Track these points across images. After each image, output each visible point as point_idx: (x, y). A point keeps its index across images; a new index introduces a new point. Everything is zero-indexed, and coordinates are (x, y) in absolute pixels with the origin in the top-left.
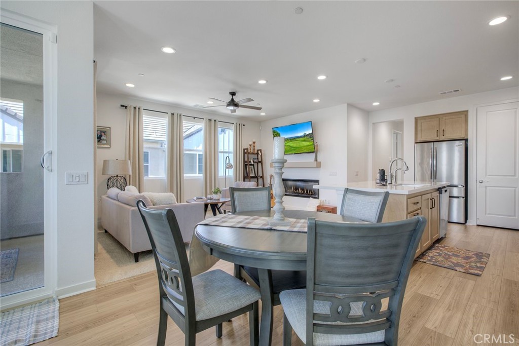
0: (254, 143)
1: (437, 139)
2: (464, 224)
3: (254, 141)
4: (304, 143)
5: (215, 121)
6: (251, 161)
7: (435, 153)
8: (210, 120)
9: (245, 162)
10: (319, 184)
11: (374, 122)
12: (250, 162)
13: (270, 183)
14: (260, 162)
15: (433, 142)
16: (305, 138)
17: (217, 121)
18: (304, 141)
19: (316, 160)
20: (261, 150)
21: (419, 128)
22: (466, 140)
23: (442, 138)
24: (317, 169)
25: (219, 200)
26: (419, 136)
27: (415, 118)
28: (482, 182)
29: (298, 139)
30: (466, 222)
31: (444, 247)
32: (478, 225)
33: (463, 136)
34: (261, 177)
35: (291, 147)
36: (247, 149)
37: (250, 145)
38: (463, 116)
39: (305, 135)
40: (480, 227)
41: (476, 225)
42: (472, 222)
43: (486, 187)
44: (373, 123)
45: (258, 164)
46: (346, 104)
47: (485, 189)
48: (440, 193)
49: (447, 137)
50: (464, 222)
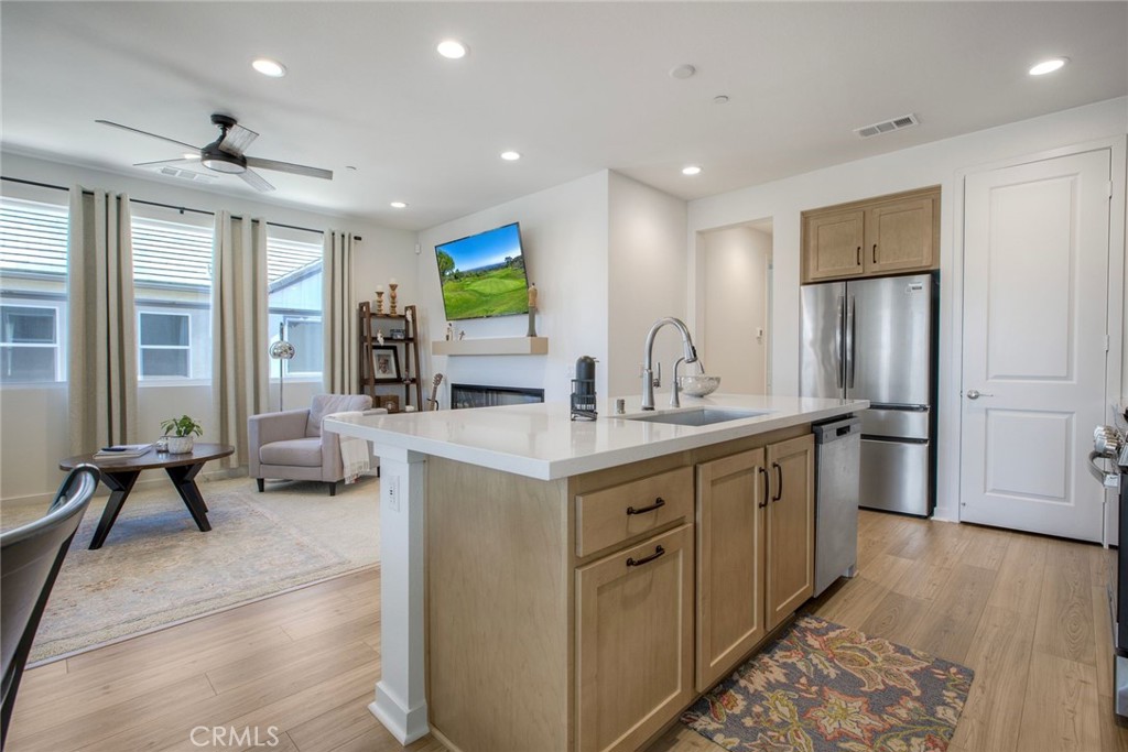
0: (393, 287)
1: (858, 271)
2: (925, 518)
3: (393, 282)
4: (507, 281)
5: (256, 222)
6: (379, 335)
7: (850, 315)
8: (237, 219)
9: (362, 338)
10: (542, 401)
11: (701, 229)
12: (375, 339)
13: (434, 396)
14: (411, 340)
15: (846, 280)
16: (509, 270)
17: (262, 223)
18: (507, 277)
19: (532, 334)
20: (412, 308)
21: (812, 243)
22: (935, 276)
23: (872, 269)
24: (535, 358)
25: (189, 453)
26: (812, 264)
27: (803, 214)
28: (976, 397)
29: (494, 273)
30: (931, 512)
31: (828, 630)
32: (962, 523)
33: (925, 263)
34: (413, 381)
35: (481, 294)
36: (367, 304)
37: (380, 294)
38: (927, 203)
39: (510, 262)
40: (970, 527)
41: (957, 521)
42: (946, 513)
43: (987, 410)
44: (700, 233)
45: (407, 345)
46: (607, 171)
47: (984, 416)
48: (818, 441)
49: (885, 264)
50: (925, 514)
